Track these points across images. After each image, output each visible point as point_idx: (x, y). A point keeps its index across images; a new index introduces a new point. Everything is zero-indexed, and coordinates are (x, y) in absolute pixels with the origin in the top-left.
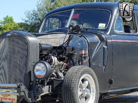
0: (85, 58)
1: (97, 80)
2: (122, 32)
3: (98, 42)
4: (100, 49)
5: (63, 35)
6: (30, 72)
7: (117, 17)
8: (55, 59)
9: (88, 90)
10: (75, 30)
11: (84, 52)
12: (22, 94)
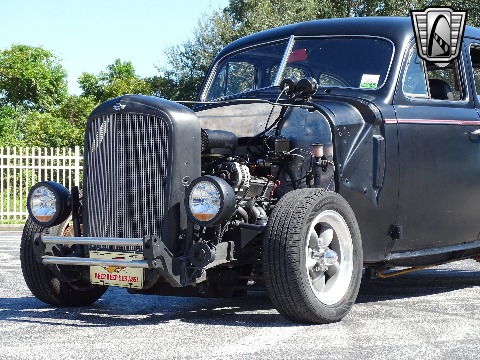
0: (324, 167)
1: (356, 225)
2: (425, 96)
3: (360, 125)
4: (365, 142)
5: (266, 107)
6: (178, 205)
7: (410, 58)
8: (243, 171)
9: (333, 254)
10: (298, 93)
11: (321, 153)
12: (158, 264)
